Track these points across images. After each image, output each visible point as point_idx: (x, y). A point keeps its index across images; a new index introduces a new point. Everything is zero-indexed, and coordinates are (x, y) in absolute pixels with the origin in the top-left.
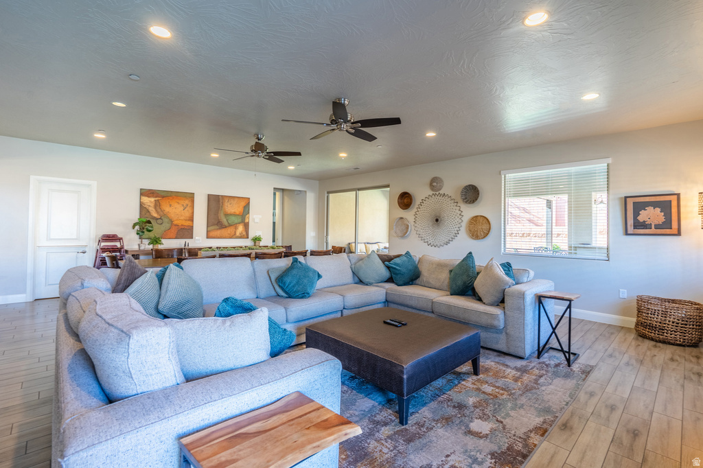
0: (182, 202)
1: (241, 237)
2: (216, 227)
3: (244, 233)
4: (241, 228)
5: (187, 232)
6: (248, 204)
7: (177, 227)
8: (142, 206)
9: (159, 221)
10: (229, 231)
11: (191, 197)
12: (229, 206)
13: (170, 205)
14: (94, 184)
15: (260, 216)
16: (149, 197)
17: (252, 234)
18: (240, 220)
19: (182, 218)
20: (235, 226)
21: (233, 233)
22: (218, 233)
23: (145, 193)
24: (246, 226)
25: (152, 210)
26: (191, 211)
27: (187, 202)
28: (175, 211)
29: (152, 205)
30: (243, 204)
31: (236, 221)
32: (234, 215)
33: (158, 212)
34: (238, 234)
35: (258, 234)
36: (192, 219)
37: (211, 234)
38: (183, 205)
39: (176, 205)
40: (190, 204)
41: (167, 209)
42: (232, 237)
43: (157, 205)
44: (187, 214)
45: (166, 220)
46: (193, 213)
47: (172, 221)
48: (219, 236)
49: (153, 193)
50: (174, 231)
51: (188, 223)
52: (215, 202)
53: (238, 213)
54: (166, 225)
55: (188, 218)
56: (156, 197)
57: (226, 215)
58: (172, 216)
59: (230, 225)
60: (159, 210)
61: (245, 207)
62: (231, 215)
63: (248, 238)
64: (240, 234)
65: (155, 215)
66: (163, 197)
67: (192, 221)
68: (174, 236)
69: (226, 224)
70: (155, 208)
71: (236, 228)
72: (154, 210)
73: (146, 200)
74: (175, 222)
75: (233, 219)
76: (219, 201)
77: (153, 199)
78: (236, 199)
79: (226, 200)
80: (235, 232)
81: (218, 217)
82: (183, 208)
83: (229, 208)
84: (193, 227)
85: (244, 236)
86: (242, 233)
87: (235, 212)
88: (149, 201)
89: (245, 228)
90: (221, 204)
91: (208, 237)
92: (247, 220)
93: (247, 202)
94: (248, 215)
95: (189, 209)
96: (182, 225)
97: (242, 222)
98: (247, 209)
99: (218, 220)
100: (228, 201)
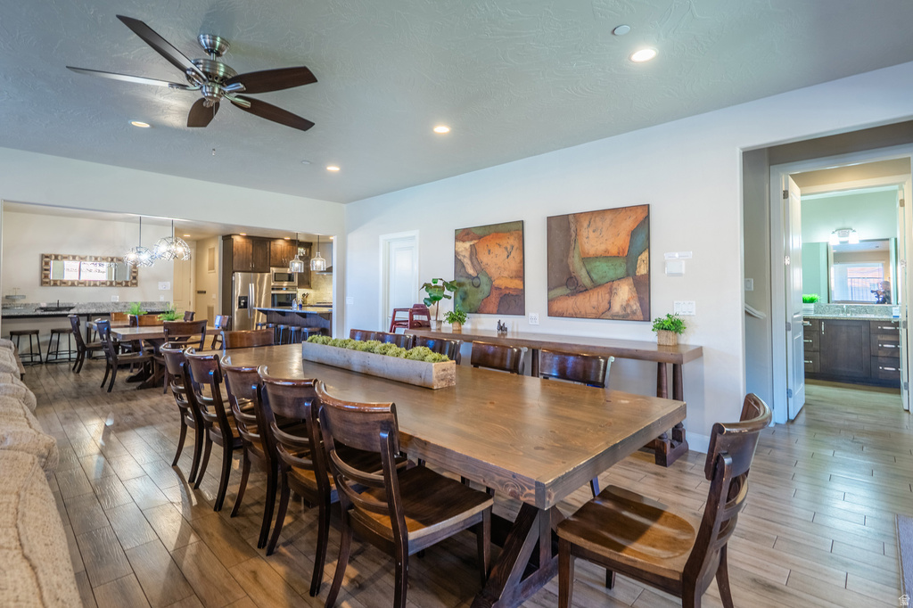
0: (504, 242)
1: (625, 316)
2: (565, 291)
3: (635, 306)
4: (624, 292)
5: (512, 302)
6: (646, 222)
7: (498, 292)
8: (458, 263)
9: (476, 282)
10: (594, 299)
11: (519, 229)
12: (592, 235)
13: (489, 252)
14: (415, 233)
16: (464, 241)
17: (659, 310)
18: (621, 271)
19: (506, 274)
20: (609, 285)
21: (605, 305)
22: (569, 304)
23: (462, 235)
24: (643, 286)
25: (467, 261)
26: (518, 259)
27: (513, 240)
28: (496, 261)
29: (467, 254)
30: (628, 224)
31: (611, 274)
32: (606, 257)
33: (474, 266)
34: (616, 308)
35: (682, 309)
36: (521, 275)
37: (557, 306)
38: (506, 248)
39: (497, 250)
40: (517, 244)
41: (485, 258)
42: (604, 314)
43: (474, 252)
44: (513, 265)
45: (484, 279)
46: (523, 261)
47: (491, 281)
48: (572, 311)
49: (468, 234)
50: (494, 299)
51: (516, 284)
52: (562, 229)
53: (614, 251)
54: (485, 288)
55: (516, 274)
56: (471, 240)
57: (586, 260)
58: (493, 271)
59: (596, 285)
60: (475, 263)
61: (633, 234)
62: (597, 258)
63: (650, 321)
64: (625, 309)
65: (471, 271)
66: (480, 238)
67: (523, 279)
68: (495, 311)
69: (586, 281)
70: (471, 259)
71: (611, 293)
72: (469, 262)
73: (461, 246)
74: (497, 283)
75: (602, 270)
76: (569, 229)
77: (467, 245)
78: (609, 217)
79: (585, 224)
80: (610, 303)
81: (568, 267)
82: (506, 254)
83: (593, 241)
84: (523, 291)
85: (634, 313)
86: (628, 305)
87: (607, 251)
88: (465, 247)
89: (638, 292)
90: (574, 235)
91: (550, 314)
92: (642, 270)
93: (641, 216)
94: (645, 255)
95: (516, 254)
96: (506, 288)
97: (627, 275)
98: (641, 238)
99: (570, 273)
100: (589, 226)
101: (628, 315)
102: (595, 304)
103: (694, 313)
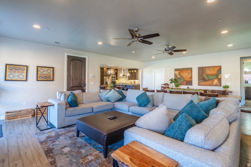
0: (187, 72)
1: (216, 85)
2: (202, 81)
3: (218, 84)
4: (216, 81)
5: (190, 83)
7: (186, 81)
8: (175, 75)
9: (180, 79)
11: (191, 69)
12: (209, 71)
13: (184, 73)
14: (164, 69)
15: (230, 75)
17: (223, 84)
18: (215, 77)
19: (188, 78)
20: (213, 80)
21: (211, 83)
22: (203, 83)
23: (176, 70)
24: (220, 80)
26: (191, 75)
27: (189, 71)
28: (186, 75)
29: (178, 74)
30: (217, 69)
31: (213, 78)
32: (212, 75)
33: (179, 76)
34: (214, 84)
35: (228, 84)
36: (191, 78)
37: (200, 84)
39: (186, 73)
40: (190, 72)
41: (182, 74)
42: (211, 85)
43: (179, 73)
44: (190, 76)
45: (182, 79)
46: (192, 75)
47: (184, 79)
48: (204, 84)
49: (178, 70)
51: (190, 79)
52: (201, 70)
53: (214, 74)
54: (182, 80)
55: (190, 78)
57: (207, 75)
58: (185, 77)
59: (209, 80)
60: (180, 75)
61: (218, 71)
62: (210, 75)
63: (221, 86)
64: (216, 84)
65: (179, 77)
66: (181, 71)
67: (192, 78)
68: (185, 84)
69: (207, 79)
70: (179, 75)
71: (213, 81)
72: (178, 75)
73: (176, 72)
74: (185, 79)
75: (210, 77)
76: (203, 69)
77: (178, 72)
78: (212, 68)
79: (207, 69)
80: (212, 83)
81: (203, 76)
82: (188, 74)
83: (208, 72)
84: (192, 81)
85: (218, 85)
86: (217, 83)
87: (212, 74)
88: (177, 72)
89: (219, 81)
90: (204, 71)
91: (199, 85)
92: (220, 77)
93: (220, 68)
94: (220, 75)
95: (190, 74)
96: (188, 80)
97: (216, 78)
98: (219, 72)
99: (203, 77)
100: (208, 69)
101: (217, 85)
102: (209, 83)
103: (231, 85)
